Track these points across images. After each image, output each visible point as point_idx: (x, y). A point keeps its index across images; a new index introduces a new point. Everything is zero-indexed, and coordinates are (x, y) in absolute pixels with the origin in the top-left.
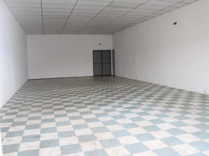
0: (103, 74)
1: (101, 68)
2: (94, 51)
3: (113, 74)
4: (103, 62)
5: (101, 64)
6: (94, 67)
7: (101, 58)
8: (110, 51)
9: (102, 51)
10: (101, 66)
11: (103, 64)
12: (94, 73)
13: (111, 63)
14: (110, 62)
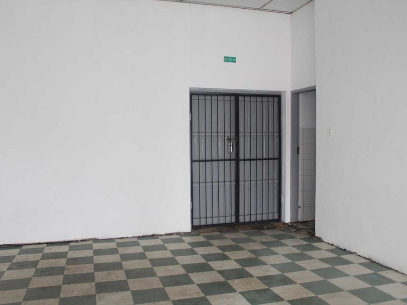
0: (242, 219)
1: (233, 183)
2: (196, 95)
3: (291, 219)
4: (241, 156)
5: (233, 163)
6: (196, 179)
7: (233, 134)
8: (277, 98)
9: (236, 96)
10: (233, 178)
11: (241, 163)
12: (196, 215)
13: (280, 159)
14: (276, 156)
